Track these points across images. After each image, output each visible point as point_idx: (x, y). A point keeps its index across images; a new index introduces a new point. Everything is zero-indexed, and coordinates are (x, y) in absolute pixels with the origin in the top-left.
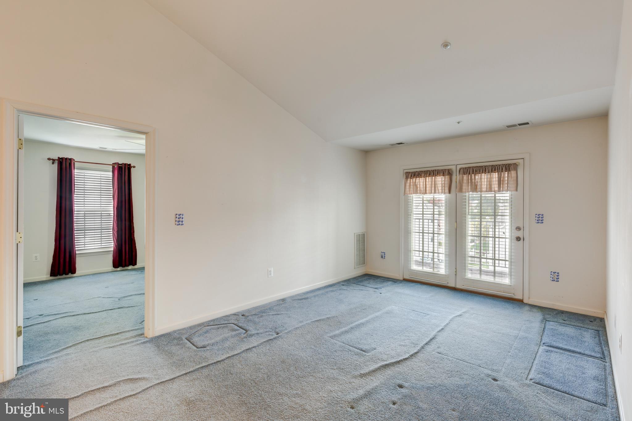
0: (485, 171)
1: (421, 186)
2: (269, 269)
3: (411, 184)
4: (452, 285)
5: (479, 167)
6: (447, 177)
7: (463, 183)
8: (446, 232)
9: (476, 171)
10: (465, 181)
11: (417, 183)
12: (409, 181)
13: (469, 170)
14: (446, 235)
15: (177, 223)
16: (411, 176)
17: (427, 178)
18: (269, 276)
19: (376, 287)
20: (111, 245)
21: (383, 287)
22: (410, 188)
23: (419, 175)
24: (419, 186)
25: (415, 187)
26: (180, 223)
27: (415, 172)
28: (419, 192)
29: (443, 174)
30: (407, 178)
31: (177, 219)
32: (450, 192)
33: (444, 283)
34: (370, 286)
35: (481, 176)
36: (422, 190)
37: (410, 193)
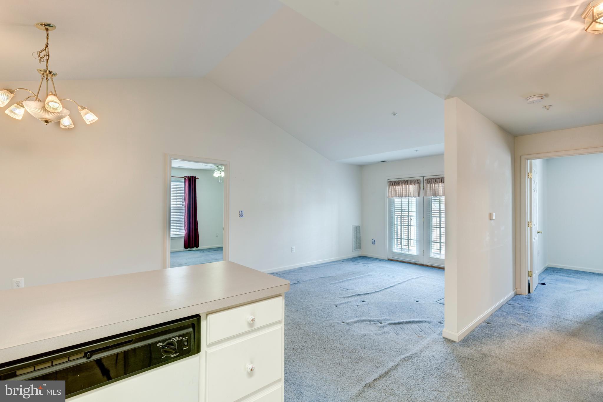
0: (441, 181)
1: (399, 192)
2: (292, 247)
3: (393, 190)
4: (421, 262)
5: (438, 178)
6: (417, 186)
7: (427, 189)
8: (417, 224)
9: (435, 181)
10: (428, 188)
11: (396, 189)
12: (391, 188)
13: (431, 180)
14: (417, 226)
15: (240, 216)
16: (393, 184)
17: (403, 186)
18: (292, 252)
19: (366, 263)
20: (183, 233)
21: (371, 263)
22: (391, 193)
23: (398, 184)
24: (397, 191)
25: (395, 192)
26: (242, 216)
27: (395, 181)
28: (398, 195)
29: (414, 183)
30: (389, 185)
31: (240, 214)
32: (419, 196)
33: (415, 261)
34: (362, 262)
35: (439, 185)
36: (400, 194)
37: (391, 197)
